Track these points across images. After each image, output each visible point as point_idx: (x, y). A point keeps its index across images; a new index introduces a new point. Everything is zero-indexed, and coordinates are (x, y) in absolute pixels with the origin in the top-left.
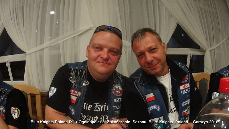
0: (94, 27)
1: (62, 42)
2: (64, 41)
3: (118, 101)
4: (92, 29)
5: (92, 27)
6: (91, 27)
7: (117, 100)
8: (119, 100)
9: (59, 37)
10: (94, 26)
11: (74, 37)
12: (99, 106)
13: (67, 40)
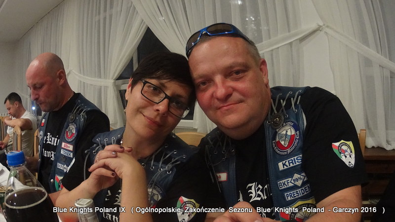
0: (324, 27)
1: (268, 51)
2: (272, 50)
3: (285, 167)
4: (321, 29)
5: (321, 26)
6: (319, 25)
7: (284, 165)
8: (287, 163)
9: (262, 41)
10: (324, 25)
11: (291, 44)
12: (259, 188)
13: (278, 48)
